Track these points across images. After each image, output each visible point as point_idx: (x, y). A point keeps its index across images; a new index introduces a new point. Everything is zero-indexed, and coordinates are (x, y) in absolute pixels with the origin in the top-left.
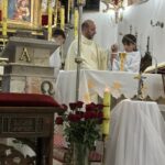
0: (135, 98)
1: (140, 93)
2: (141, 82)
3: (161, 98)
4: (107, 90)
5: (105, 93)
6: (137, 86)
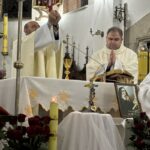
1: (92, 104)
3: (112, 110)
4: (54, 100)
5: (52, 104)
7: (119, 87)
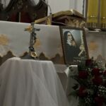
0: (25, 56)
1: (32, 50)
2: (33, 35)
3: (58, 55)
6: (29, 41)
7: (64, 31)
